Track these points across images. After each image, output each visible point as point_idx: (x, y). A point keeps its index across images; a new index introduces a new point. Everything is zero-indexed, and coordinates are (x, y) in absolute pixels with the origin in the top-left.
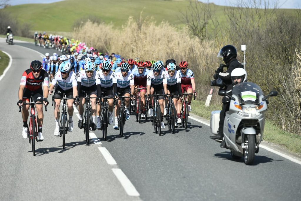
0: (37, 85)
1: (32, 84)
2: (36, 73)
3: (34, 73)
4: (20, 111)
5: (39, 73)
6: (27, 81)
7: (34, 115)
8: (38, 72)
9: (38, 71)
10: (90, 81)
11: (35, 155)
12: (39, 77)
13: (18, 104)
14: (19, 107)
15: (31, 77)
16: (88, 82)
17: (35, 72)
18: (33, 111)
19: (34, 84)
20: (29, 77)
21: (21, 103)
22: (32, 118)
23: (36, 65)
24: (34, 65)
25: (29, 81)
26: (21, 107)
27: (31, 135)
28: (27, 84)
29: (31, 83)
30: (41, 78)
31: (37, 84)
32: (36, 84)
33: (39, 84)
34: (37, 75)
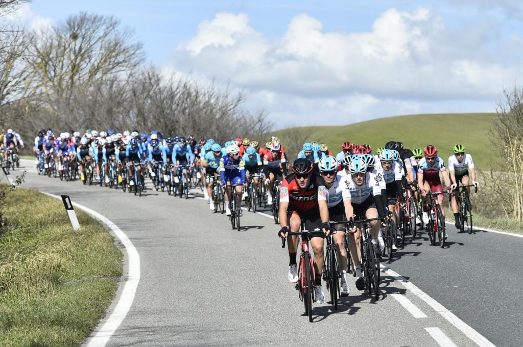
0: (308, 200)
1: (299, 200)
2: (302, 179)
3: (298, 180)
4: (283, 247)
5: (307, 179)
6: (291, 195)
7: (308, 252)
8: (304, 178)
9: (305, 176)
10: (362, 192)
11: (311, 320)
12: (308, 186)
13: (280, 235)
14: (281, 239)
15: (295, 188)
16: (360, 194)
17: (300, 178)
18: (305, 245)
19: (302, 199)
20: (292, 187)
21: (285, 233)
22: (304, 258)
23: (302, 165)
24: (297, 165)
25: (294, 194)
26: (285, 240)
27: (304, 287)
28: (290, 198)
29: (297, 198)
30: (312, 187)
31: (308, 198)
32: (306, 199)
33: (311, 199)
34: (303, 182)
